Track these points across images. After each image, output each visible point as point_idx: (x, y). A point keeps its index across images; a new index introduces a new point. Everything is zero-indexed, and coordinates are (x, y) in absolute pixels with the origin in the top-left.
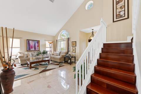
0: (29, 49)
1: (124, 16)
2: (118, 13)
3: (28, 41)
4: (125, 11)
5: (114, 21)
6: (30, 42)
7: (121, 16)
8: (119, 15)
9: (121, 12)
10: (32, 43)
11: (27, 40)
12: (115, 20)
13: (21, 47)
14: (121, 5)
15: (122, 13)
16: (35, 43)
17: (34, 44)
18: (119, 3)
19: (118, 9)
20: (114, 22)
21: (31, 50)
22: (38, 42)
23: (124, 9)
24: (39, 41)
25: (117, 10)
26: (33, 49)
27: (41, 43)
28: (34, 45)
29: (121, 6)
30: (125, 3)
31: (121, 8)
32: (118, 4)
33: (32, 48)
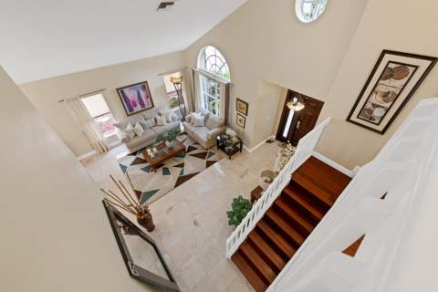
0: (131, 110)
1: (377, 121)
2: (369, 106)
3: (121, 91)
4: (387, 110)
5: (352, 119)
6: (126, 91)
7: (371, 118)
8: (371, 112)
9: (377, 109)
10: (131, 95)
11: (118, 90)
12: (354, 118)
13: (112, 111)
14: (391, 90)
15: (378, 113)
16: (138, 92)
17: (136, 94)
18: (391, 76)
19: (376, 93)
20: (348, 119)
21: (136, 110)
22: (144, 86)
23: (388, 105)
24: (146, 82)
25: (374, 95)
26: (139, 108)
27: (152, 88)
28: (136, 98)
29: (389, 93)
30: (402, 90)
31: (385, 95)
32: (386, 78)
33: (135, 106)
